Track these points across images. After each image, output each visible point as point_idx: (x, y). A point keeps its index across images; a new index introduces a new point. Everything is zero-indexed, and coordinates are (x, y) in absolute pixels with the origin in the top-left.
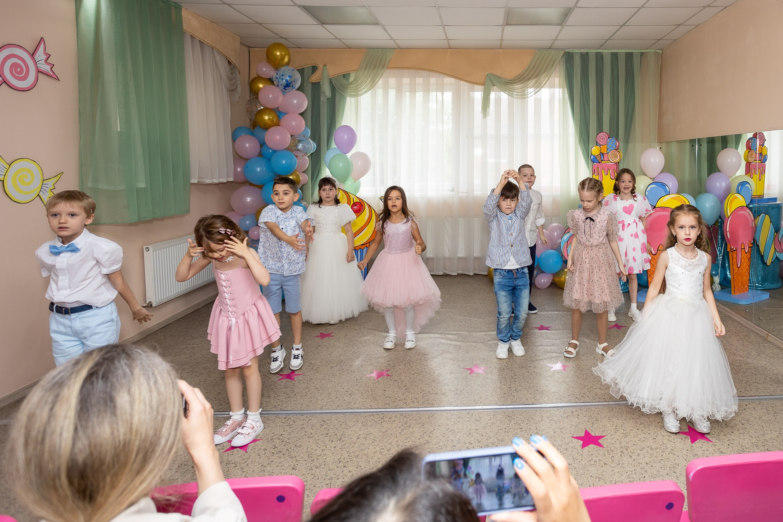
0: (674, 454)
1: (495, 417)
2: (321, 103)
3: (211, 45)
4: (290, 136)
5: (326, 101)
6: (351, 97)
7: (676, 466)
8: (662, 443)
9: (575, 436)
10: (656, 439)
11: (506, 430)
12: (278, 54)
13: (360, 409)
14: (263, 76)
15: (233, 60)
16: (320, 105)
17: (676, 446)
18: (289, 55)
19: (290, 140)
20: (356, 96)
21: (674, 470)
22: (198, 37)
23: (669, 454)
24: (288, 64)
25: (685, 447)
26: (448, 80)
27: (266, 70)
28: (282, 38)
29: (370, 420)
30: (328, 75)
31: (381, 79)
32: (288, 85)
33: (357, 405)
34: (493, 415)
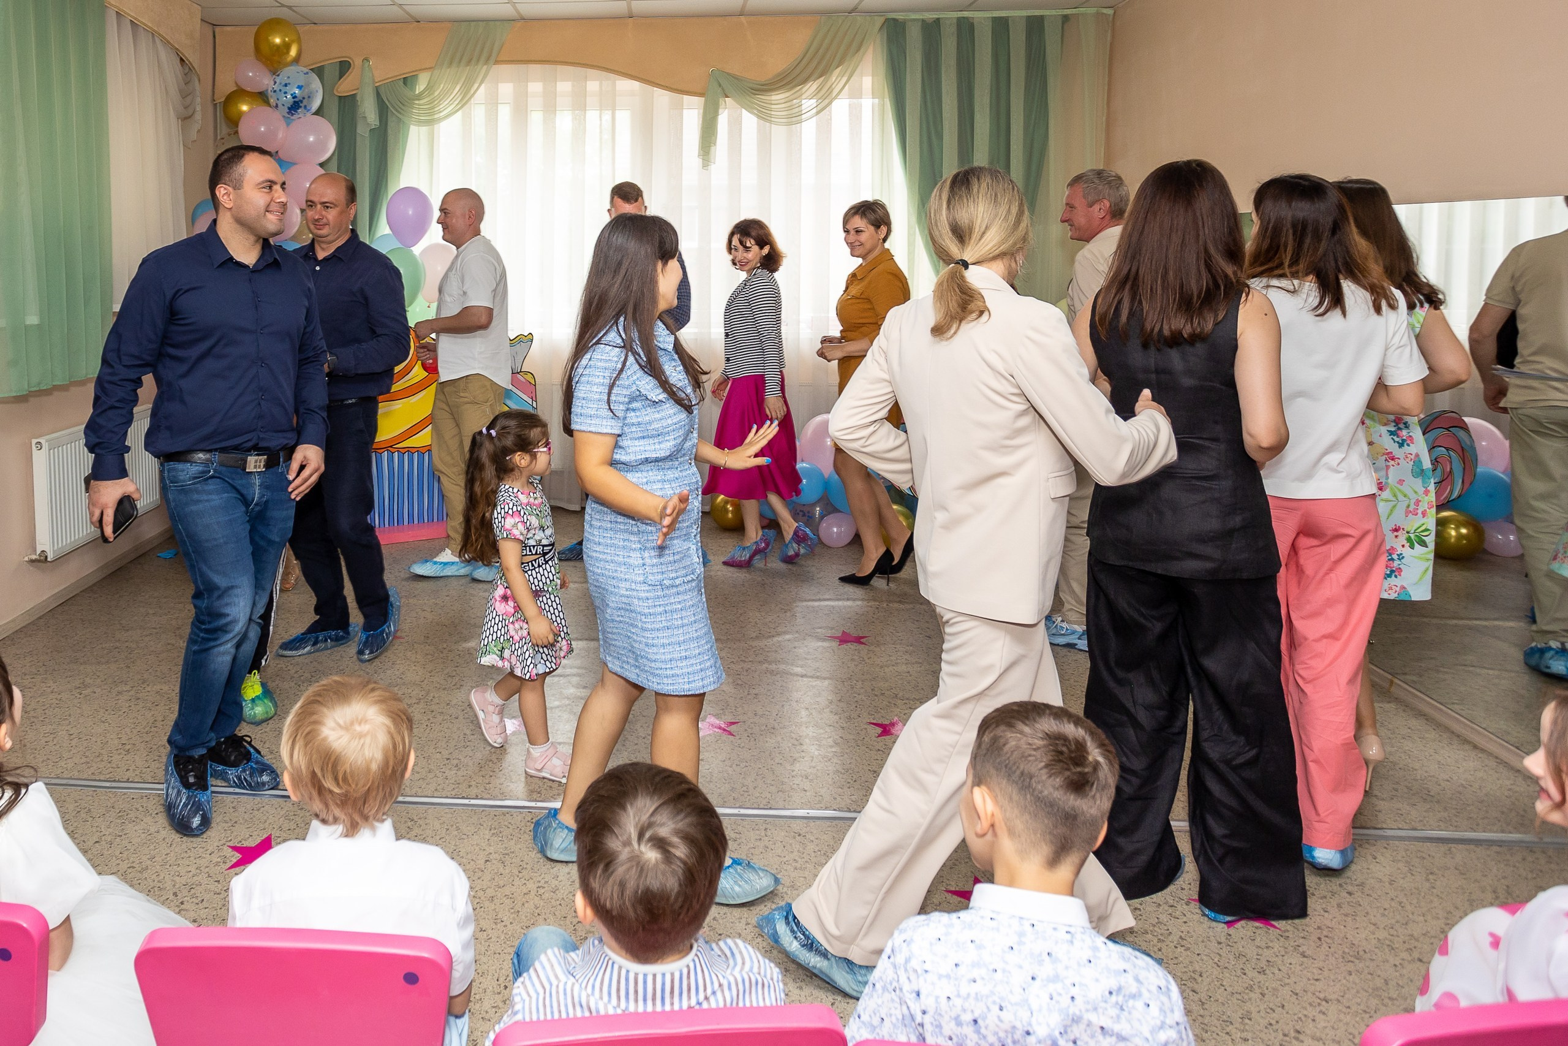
0: (1188, 949)
1: (769, 833)
2: (358, 139)
3: (154, 30)
4: (298, 211)
5: (367, 135)
6: (419, 126)
7: (1197, 977)
8: (1157, 920)
9: (953, 889)
10: (1139, 909)
11: (798, 866)
12: (278, 40)
13: (482, 799)
14: (249, 89)
15: (192, 57)
16: (355, 143)
17: (1191, 931)
18: (299, 41)
19: (299, 219)
20: (430, 122)
21: (1191, 985)
22: (129, 15)
23: (1176, 947)
24: (297, 60)
25: (1211, 933)
26: (627, 86)
27: (256, 77)
28: (283, 6)
29: (506, 823)
30: (374, 82)
31: (483, 86)
32: (296, 106)
33: (474, 791)
34: (766, 829)
